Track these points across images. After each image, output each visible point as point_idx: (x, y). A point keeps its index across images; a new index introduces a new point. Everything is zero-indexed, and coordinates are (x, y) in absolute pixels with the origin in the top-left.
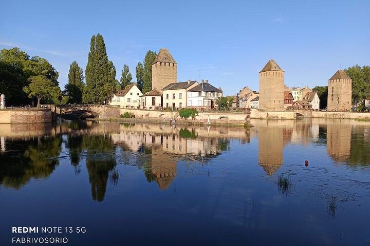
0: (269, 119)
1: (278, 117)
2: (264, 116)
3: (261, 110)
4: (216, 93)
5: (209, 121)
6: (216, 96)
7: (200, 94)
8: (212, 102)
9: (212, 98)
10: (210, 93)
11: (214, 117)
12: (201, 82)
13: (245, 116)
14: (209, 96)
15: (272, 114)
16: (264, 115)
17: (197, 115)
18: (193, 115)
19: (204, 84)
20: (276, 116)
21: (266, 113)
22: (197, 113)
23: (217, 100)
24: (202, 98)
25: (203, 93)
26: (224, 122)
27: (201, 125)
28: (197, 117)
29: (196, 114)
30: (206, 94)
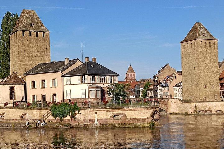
0: (198, 114)
1: (211, 111)
2: (191, 111)
3: (185, 101)
4: (108, 77)
5: (96, 122)
6: (108, 82)
7: (83, 80)
8: (102, 91)
9: (102, 86)
10: (98, 77)
11: (105, 115)
12: (85, 61)
13: (151, 112)
14: (98, 82)
15: (201, 106)
16: (189, 108)
17: (79, 113)
18: (73, 112)
19: (90, 63)
20: (207, 109)
21: (193, 105)
22: (79, 109)
23: (109, 88)
24: (86, 86)
25: (88, 78)
26: (120, 122)
27: (85, 128)
28: (78, 116)
29: (77, 112)
30: (93, 80)
